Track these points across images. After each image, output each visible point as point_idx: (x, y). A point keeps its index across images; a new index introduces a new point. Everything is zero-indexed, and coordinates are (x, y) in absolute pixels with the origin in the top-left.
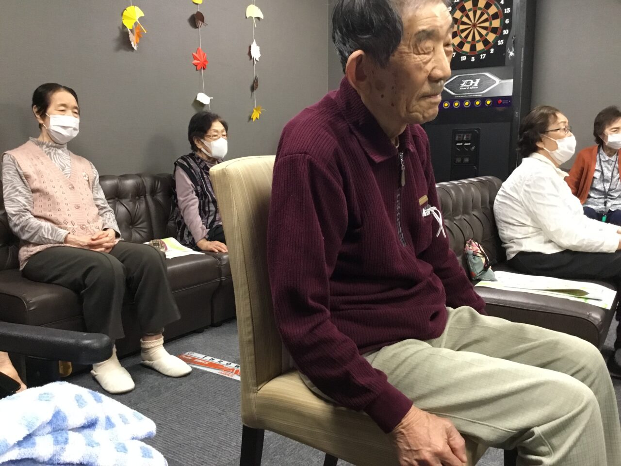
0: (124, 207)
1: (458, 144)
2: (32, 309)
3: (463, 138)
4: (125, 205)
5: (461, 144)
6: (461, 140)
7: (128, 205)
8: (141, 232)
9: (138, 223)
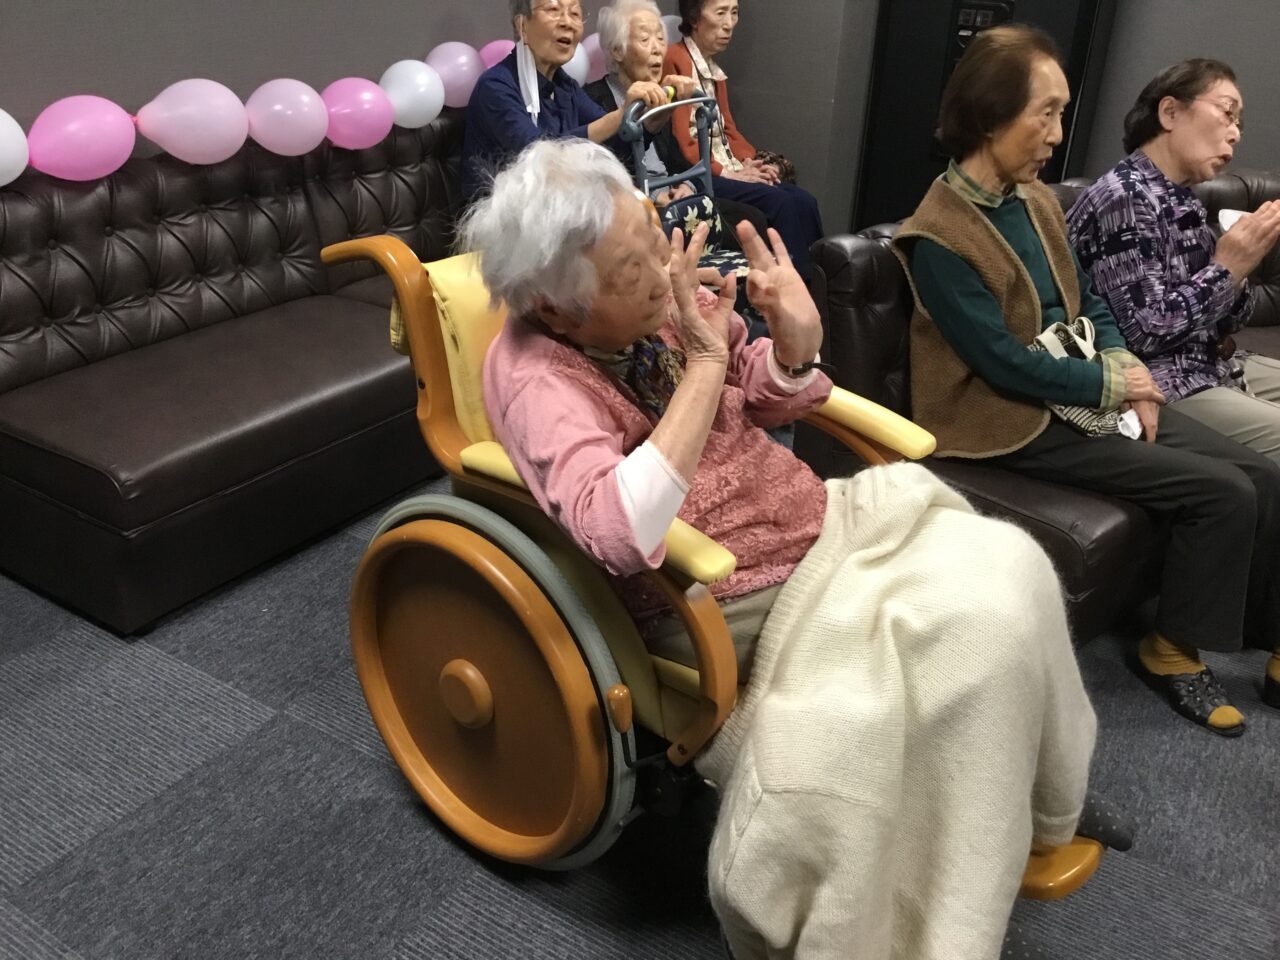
0: (263, 215)
1: (962, 33)
2: (133, 496)
3: (975, 21)
4: (265, 210)
5: (969, 33)
6: (970, 24)
7: (271, 210)
8: (300, 266)
9: (293, 247)
